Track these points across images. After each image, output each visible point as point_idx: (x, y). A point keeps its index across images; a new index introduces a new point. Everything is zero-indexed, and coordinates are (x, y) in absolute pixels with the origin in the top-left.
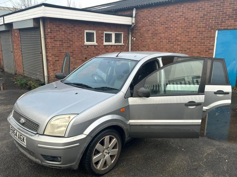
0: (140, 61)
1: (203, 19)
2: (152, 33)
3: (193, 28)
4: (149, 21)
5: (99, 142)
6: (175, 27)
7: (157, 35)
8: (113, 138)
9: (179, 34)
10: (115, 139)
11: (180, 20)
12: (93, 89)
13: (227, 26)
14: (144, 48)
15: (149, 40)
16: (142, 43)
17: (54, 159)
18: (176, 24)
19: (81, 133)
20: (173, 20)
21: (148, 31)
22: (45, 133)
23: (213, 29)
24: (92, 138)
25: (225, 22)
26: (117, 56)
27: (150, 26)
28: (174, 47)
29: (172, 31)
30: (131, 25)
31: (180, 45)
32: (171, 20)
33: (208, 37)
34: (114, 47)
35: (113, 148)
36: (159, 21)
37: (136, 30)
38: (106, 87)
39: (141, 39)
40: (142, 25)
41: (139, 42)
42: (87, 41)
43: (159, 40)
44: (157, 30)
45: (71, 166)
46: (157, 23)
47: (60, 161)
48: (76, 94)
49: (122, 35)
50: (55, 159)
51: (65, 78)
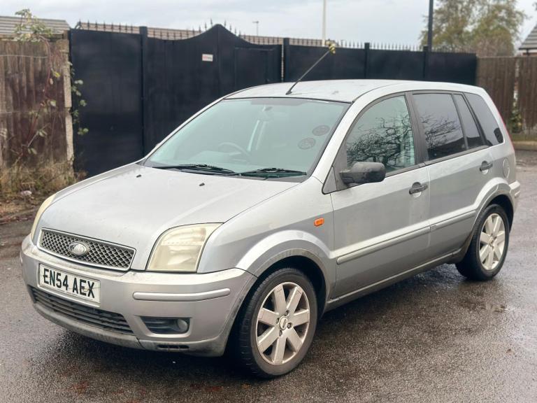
0: (353, 102)
10: (296, 288)
12: (238, 174)
19: (232, 266)
24: (256, 279)
26: (289, 92)
35: (298, 310)
38: (274, 169)
45: (210, 343)
47: (186, 332)
48: (200, 185)
50: (173, 327)
51: (146, 157)
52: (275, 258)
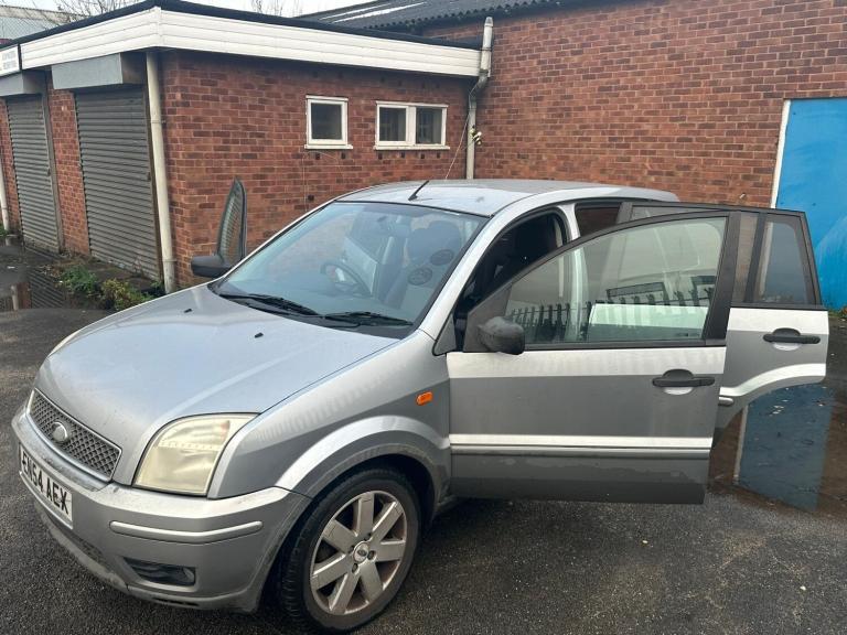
0: (493, 216)
1: (739, 60)
2: (550, 110)
3: (701, 92)
4: (539, 62)
5: (336, 514)
6: (634, 88)
7: (568, 115)
8: (389, 501)
9: (648, 113)
10: (394, 503)
11: (656, 59)
12: (321, 317)
13: (825, 86)
14: (522, 161)
15: (541, 133)
16: (514, 145)
17: (170, 573)
18: (640, 74)
19: (269, 483)
20: (628, 61)
21: (536, 99)
22: (139, 482)
23: (772, 96)
24: (310, 501)
25: (819, 70)
26: (414, 197)
27: (545, 80)
28: (629, 160)
29: (623, 101)
30: (477, 78)
31: (654, 153)
32: (622, 62)
33: (753, 126)
34: (413, 158)
35: (388, 537)
36: (575, 65)
37: (494, 95)
38: (368, 314)
39: (511, 127)
40: (514, 77)
41: (503, 140)
42: (314, 137)
43: (576, 133)
44: (570, 97)
45: (234, 599)
46: (571, 72)
47: (192, 584)
48: (256, 336)
49: (444, 112)
51: (225, 276)
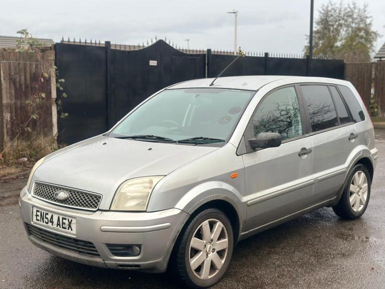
0: (258, 90)
12: (175, 142)
19: (172, 206)
22: (112, 209)
24: (190, 216)
26: (212, 84)
38: (202, 138)
45: (156, 263)
47: (138, 255)
48: (149, 150)
50: (129, 252)
51: (110, 131)
52: (203, 201)
